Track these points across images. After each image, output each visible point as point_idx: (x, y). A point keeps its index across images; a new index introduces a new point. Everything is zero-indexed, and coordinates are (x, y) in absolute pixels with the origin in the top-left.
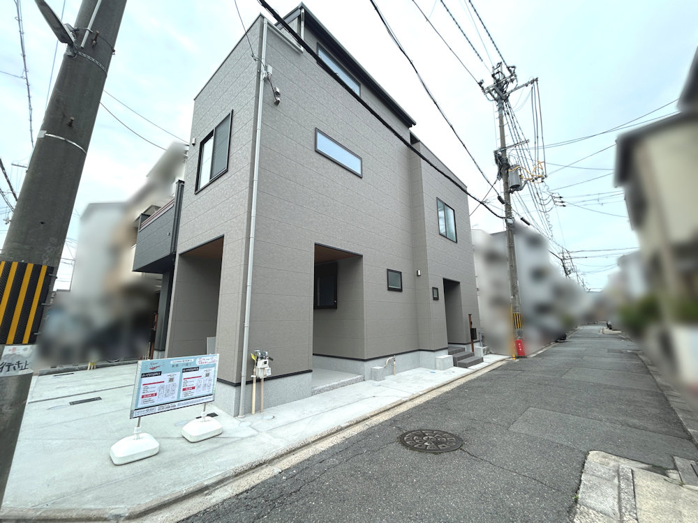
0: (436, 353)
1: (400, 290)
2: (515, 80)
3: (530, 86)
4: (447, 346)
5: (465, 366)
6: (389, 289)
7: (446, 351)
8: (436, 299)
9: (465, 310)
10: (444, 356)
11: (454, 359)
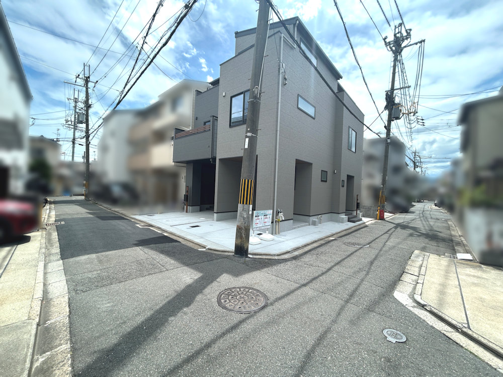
0: (340, 215)
1: (326, 181)
2: (409, 39)
3: (419, 45)
4: (345, 211)
5: (354, 222)
6: (322, 181)
7: (344, 214)
8: (343, 186)
9: (355, 193)
10: (343, 216)
11: (348, 218)
